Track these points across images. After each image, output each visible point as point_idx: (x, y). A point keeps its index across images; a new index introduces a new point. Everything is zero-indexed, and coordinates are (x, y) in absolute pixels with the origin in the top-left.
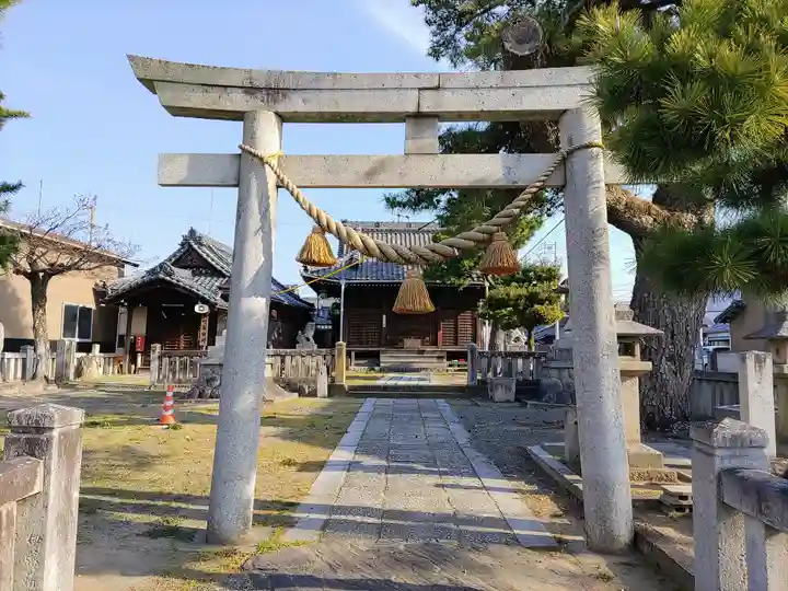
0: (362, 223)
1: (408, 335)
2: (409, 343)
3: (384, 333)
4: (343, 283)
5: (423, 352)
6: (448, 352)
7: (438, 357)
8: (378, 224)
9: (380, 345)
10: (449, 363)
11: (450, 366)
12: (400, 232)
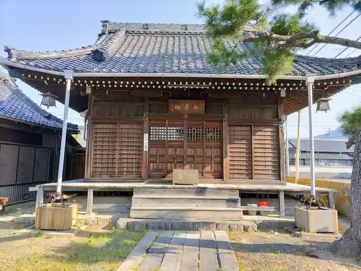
0: (127, 24)
1: (181, 162)
2: (179, 174)
3: (145, 158)
4: (69, 76)
5: (202, 191)
6: (241, 191)
7: (229, 201)
8: (146, 26)
9: (140, 178)
10: (245, 208)
11: (246, 213)
12: (173, 34)
